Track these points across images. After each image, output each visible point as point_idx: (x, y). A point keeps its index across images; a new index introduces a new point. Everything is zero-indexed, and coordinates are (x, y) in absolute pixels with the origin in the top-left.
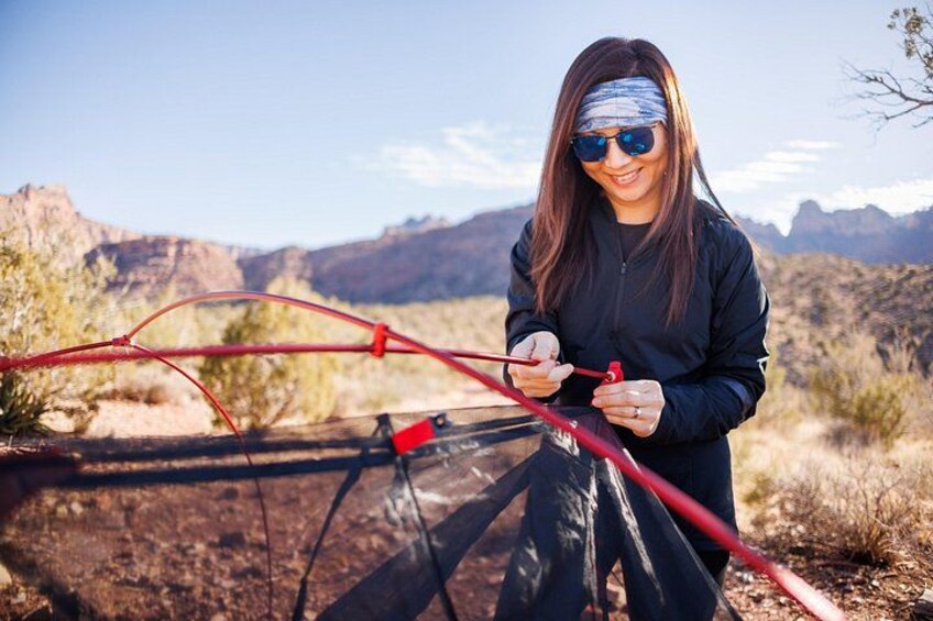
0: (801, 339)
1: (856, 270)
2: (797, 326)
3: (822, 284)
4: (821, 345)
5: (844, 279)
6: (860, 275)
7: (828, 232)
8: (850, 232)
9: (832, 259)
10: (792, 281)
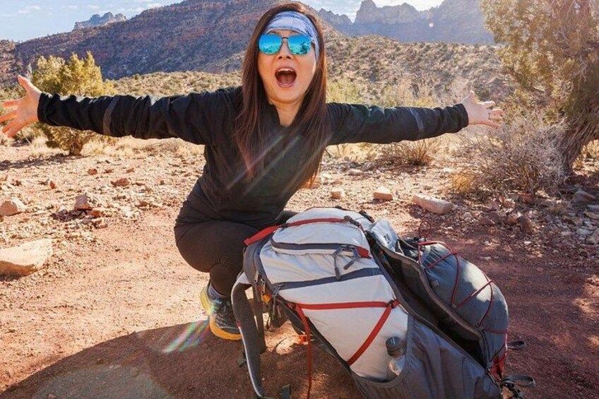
0: (363, 89)
1: (395, 46)
2: (361, 82)
3: (376, 55)
4: (375, 93)
5: (389, 52)
6: (398, 49)
7: (379, 21)
8: (393, 22)
9: (382, 40)
10: (357, 53)
